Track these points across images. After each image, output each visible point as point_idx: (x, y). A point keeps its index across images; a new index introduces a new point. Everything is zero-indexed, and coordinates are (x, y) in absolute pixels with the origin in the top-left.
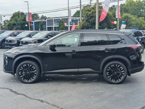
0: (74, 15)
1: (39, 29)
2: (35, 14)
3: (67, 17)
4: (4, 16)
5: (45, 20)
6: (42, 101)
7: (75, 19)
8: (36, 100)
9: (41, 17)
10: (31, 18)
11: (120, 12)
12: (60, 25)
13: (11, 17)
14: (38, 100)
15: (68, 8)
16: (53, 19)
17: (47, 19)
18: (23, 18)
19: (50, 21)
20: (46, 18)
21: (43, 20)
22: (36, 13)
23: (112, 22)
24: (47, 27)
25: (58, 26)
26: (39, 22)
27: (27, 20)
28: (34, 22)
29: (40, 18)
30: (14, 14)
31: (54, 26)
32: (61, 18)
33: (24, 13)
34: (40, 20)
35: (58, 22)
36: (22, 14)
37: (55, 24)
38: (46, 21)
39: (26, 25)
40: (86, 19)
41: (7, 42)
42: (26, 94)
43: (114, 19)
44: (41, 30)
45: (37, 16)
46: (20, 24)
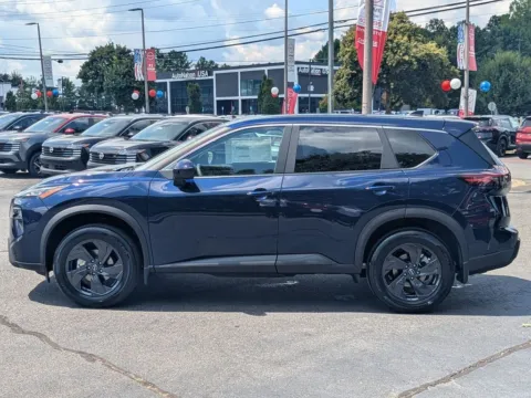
0: (317, 56)
1: (187, 109)
2: (173, 52)
3: (282, 64)
4: (60, 61)
5: (210, 74)
6: (91, 358)
7: (317, 73)
8: (73, 351)
9: (198, 65)
10: (151, 69)
11: (472, 48)
12: (260, 95)
13: (83, 62)
14: (80, 352)
15: (286, 31)
16: (239, 71)
17: (215, 72)
18: (123, 69)
19: (229, 79)
20: (216, 68)
21: (203, 76)
22: (177, 50)
24: (216, 99)
25: (256, 97)
26: (187, 82)
27: (139, 76)
28: (168, 81)
29: (193, 68)
30: (93, 53)
31: (240, 98)
32: (266, 69)
33: (130, 51)
34: (192, 77)
35: (256, 82)
36: (123, 52)
37: (245, 91)
38: (214, 77)
39: (135, 95)
40: (349, 71)
41: (48, 153)
42: (47, 333)
43: (454, 72)
44: (191, 112)
45: (182, 62)
46: (114, 88)
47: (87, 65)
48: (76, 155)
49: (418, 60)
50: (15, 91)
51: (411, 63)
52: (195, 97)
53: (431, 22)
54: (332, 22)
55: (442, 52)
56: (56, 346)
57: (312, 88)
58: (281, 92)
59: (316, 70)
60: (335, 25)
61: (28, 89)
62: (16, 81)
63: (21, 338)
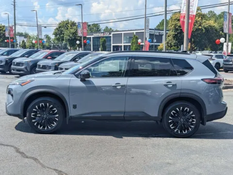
0: (157, 27)
1: (100, 49)
2: (94, 24)
3: (143, 30)
4: (45, 27)
7: (158, 34)
8: (51, 168)
9: (105, 30)
10: (85, 31)
11: (231, 23)
12: (132, 43)
13: (55, 28)
14: (55, 170)
15: (146, 15)
16: (123, 33)
17: (112, 33)
18: (73, 31)
19: (118, 37)
20: (113, 31)
21: (107, 35)
24: (112, 45)
25: (130, 44)
26: (100, 37)
27: (80, 34)
28: (92, 37)
29: (102, 31)
30: (60, 24)
31: (123, 45)
32: (135, 32)
33: (76, 23)
34: (102, 35)
35: (130, 38)
36: (73, 24)
37: (125, 42)
38: (111, 35)
39: (78, 42)
40: (173, 33)
41: (39, 68)
42: (39, 158)
43: (222, 35)
44: (102, 51)
45: (98, 28)
46: (69, 39)
47: (57, 29)
48: (52, 69)
49: (205, 28)
50: (25, 40)
51: (202, 30)
52: (104, 44)
53: (209, 12)
54: (166, 11)
55: (216, 25)
56: (43, 166)
57: (155, 41)
58: (142, 42)
60: (167, 12)
61: (31, 39)
62: (26, 36)
63: (26, 160)
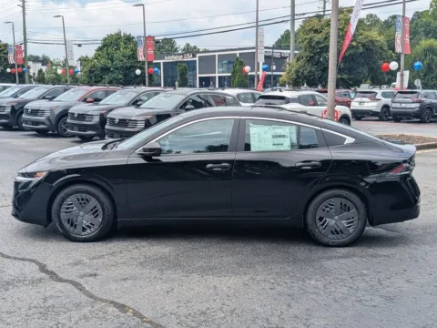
0: (277, 43)
1: (177, 83)
2: (166, 39)
3: (253, 48)
4: (80, 46)
5: (194, 56)
6: (122, 308)
7: (278, 56)
8: (106, 301)
9: (184, 49)
10: (151, 52)
11: (407, 36)
12: (233, 73)
14: (112, 302)
15: (257, 22)
16: (217, 54)
17: (198, 55)
18: (128, 52)
19: (208, 61)
20: (198, 52)
21: (189, 58)
23: (385, 65)
24: (198, 76)
25: (230, 74)
26: (176, 62)
27: (141, 58)
28: (162, 61)
29: (180, 52)
30: (105, 39)
31: (217, 75)
32: (238, 52)
33: (133, 38)
34: (180, 58)
35: (229, 63)
36: (129, 39)
37: (221, 70)
38: (197, 59)
39: (138, 72)
40: (308, 54)
41: (73, 118)
42: (82, 282)
43: (392, 56)
44: (180, 86)
45: (172, 47)
46: (122, 67)
47: (100, 49)
48: (96, 120)
49: (363, 45)
50: (44, 69)
51: (358, 48)
52: (183, 75)
53: (368, 16)
54: (293, 15)
55: (381, 39)
57: (274, 67)
58: (252, 70)
59: (277, 53)
60: (296, 17)
61: (54, 67)
62: (45, 61)
63: (59, 285)
